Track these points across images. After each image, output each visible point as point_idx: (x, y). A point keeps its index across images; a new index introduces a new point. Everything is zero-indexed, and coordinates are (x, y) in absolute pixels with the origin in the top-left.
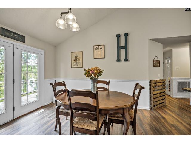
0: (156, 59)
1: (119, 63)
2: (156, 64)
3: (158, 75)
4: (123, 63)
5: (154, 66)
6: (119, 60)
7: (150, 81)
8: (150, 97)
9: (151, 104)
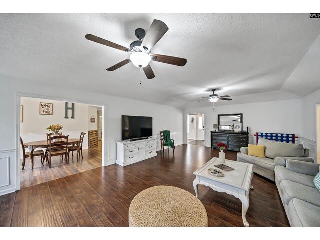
0: (93, 118)
1: (67, 120)
2: (92, 121)
3: (94, 127)
4: (70, 119)
5: (91, 122)
6: (67, 117)
7: (89, 132)
8: (89, 141)
9: (89, 145)
